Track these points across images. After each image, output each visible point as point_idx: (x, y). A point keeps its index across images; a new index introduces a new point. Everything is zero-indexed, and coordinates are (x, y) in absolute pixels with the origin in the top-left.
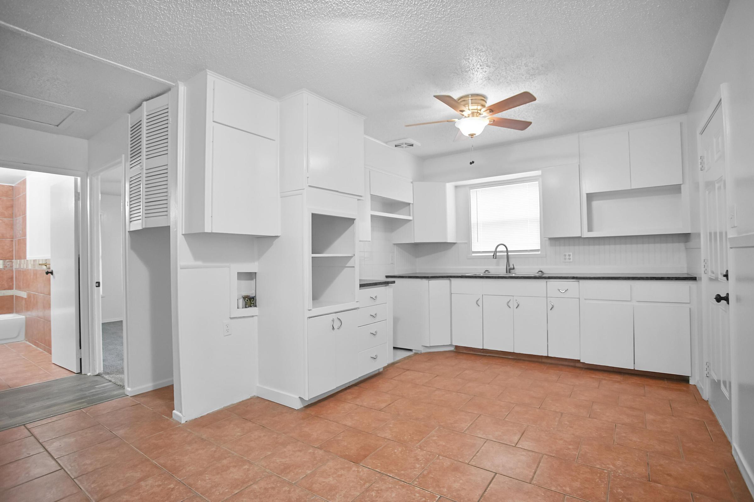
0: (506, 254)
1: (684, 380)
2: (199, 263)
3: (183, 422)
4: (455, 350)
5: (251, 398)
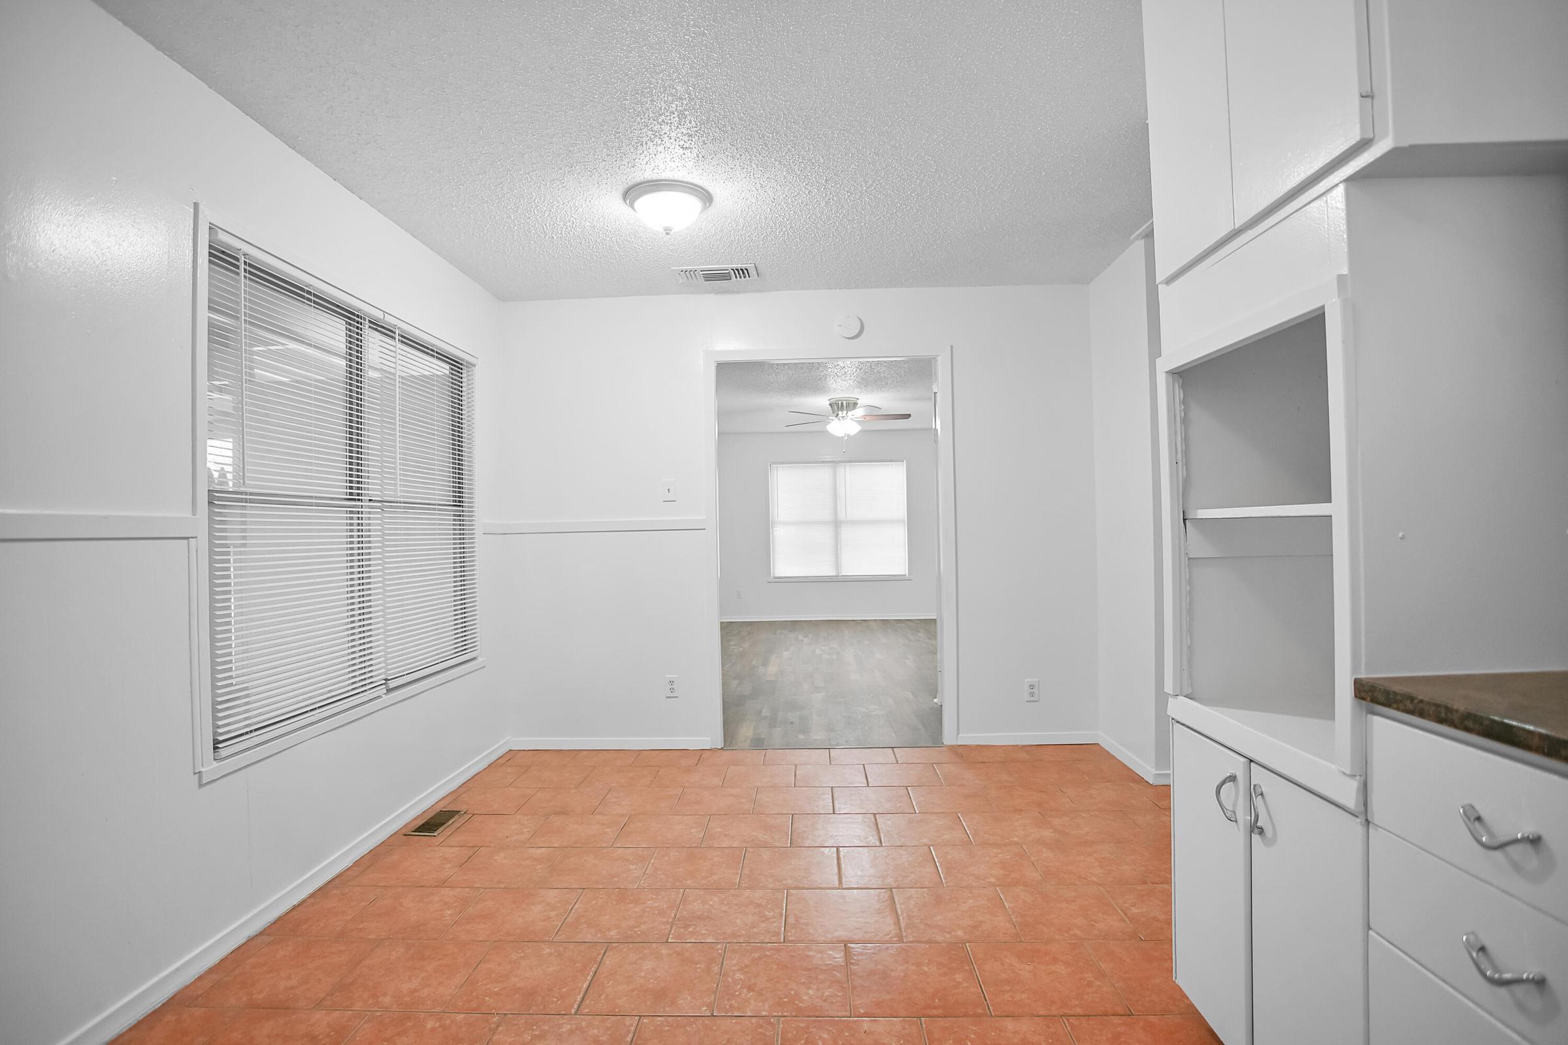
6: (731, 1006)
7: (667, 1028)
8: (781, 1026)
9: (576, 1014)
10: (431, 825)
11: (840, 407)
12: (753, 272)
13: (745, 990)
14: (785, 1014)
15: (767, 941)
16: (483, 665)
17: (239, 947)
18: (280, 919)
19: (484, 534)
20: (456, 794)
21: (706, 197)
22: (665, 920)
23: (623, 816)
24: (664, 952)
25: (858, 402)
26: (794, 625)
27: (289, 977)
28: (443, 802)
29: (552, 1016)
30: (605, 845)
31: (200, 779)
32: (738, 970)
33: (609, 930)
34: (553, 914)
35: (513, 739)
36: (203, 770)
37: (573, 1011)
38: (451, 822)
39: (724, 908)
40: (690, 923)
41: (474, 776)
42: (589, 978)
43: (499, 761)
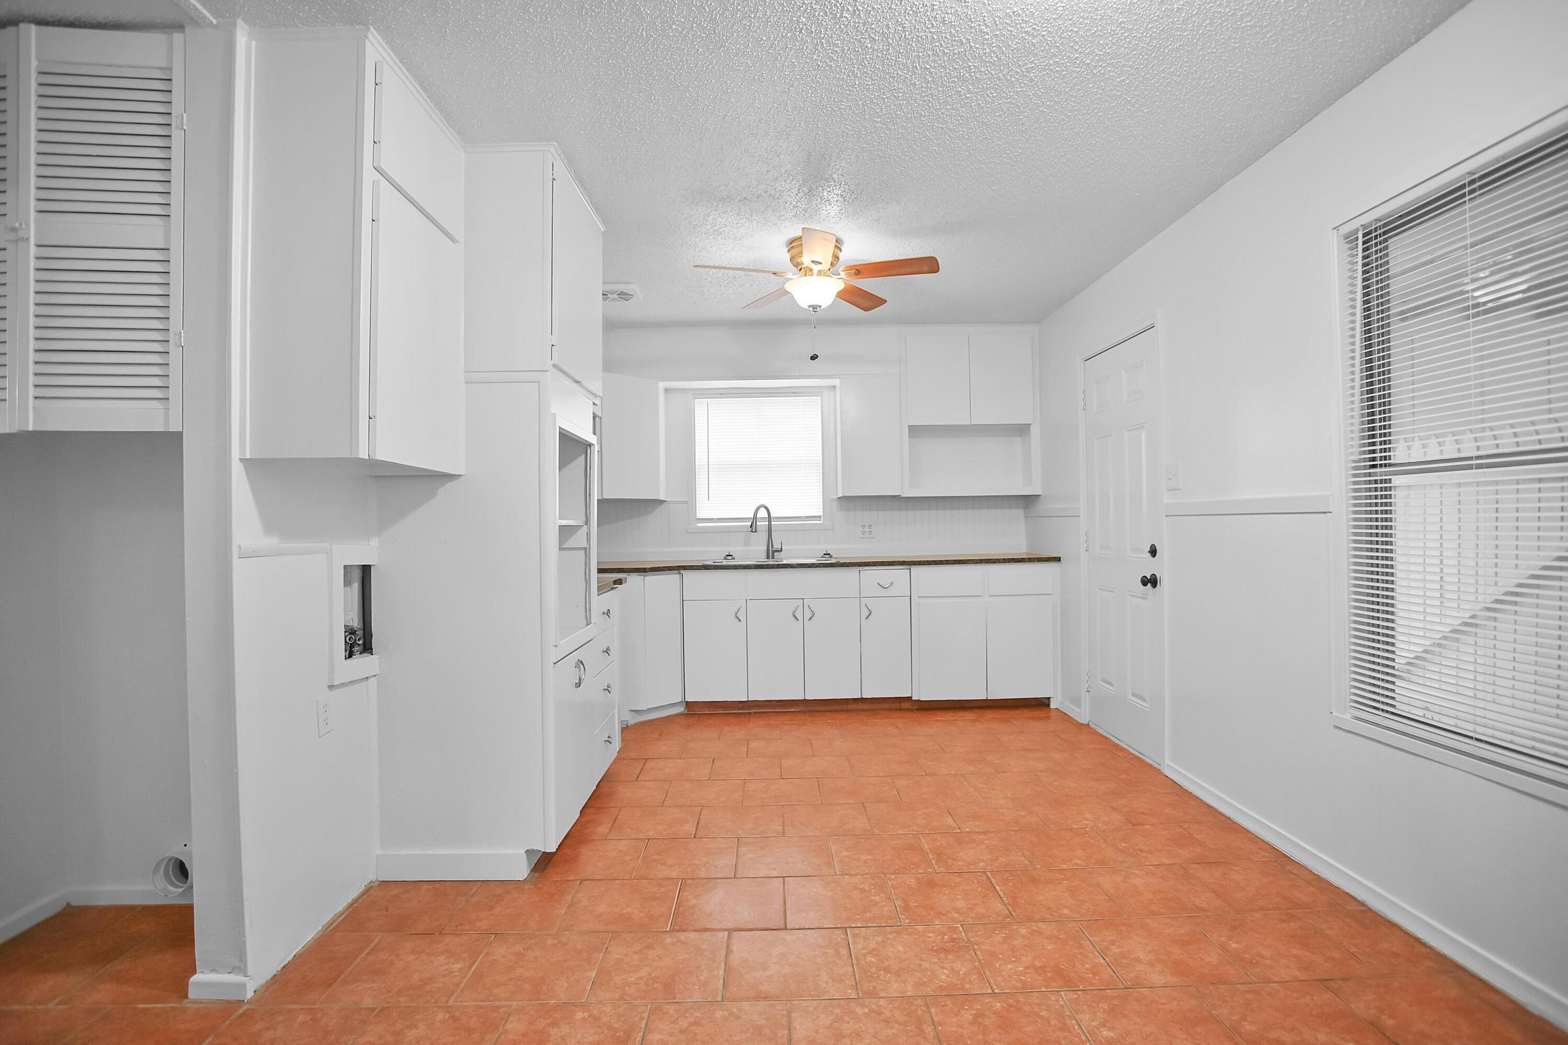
0: (767, 523)
1: (1042, 704)
2: (274, 542)
3: (250, 994)
4: (686, 712)
5: (368, 890)
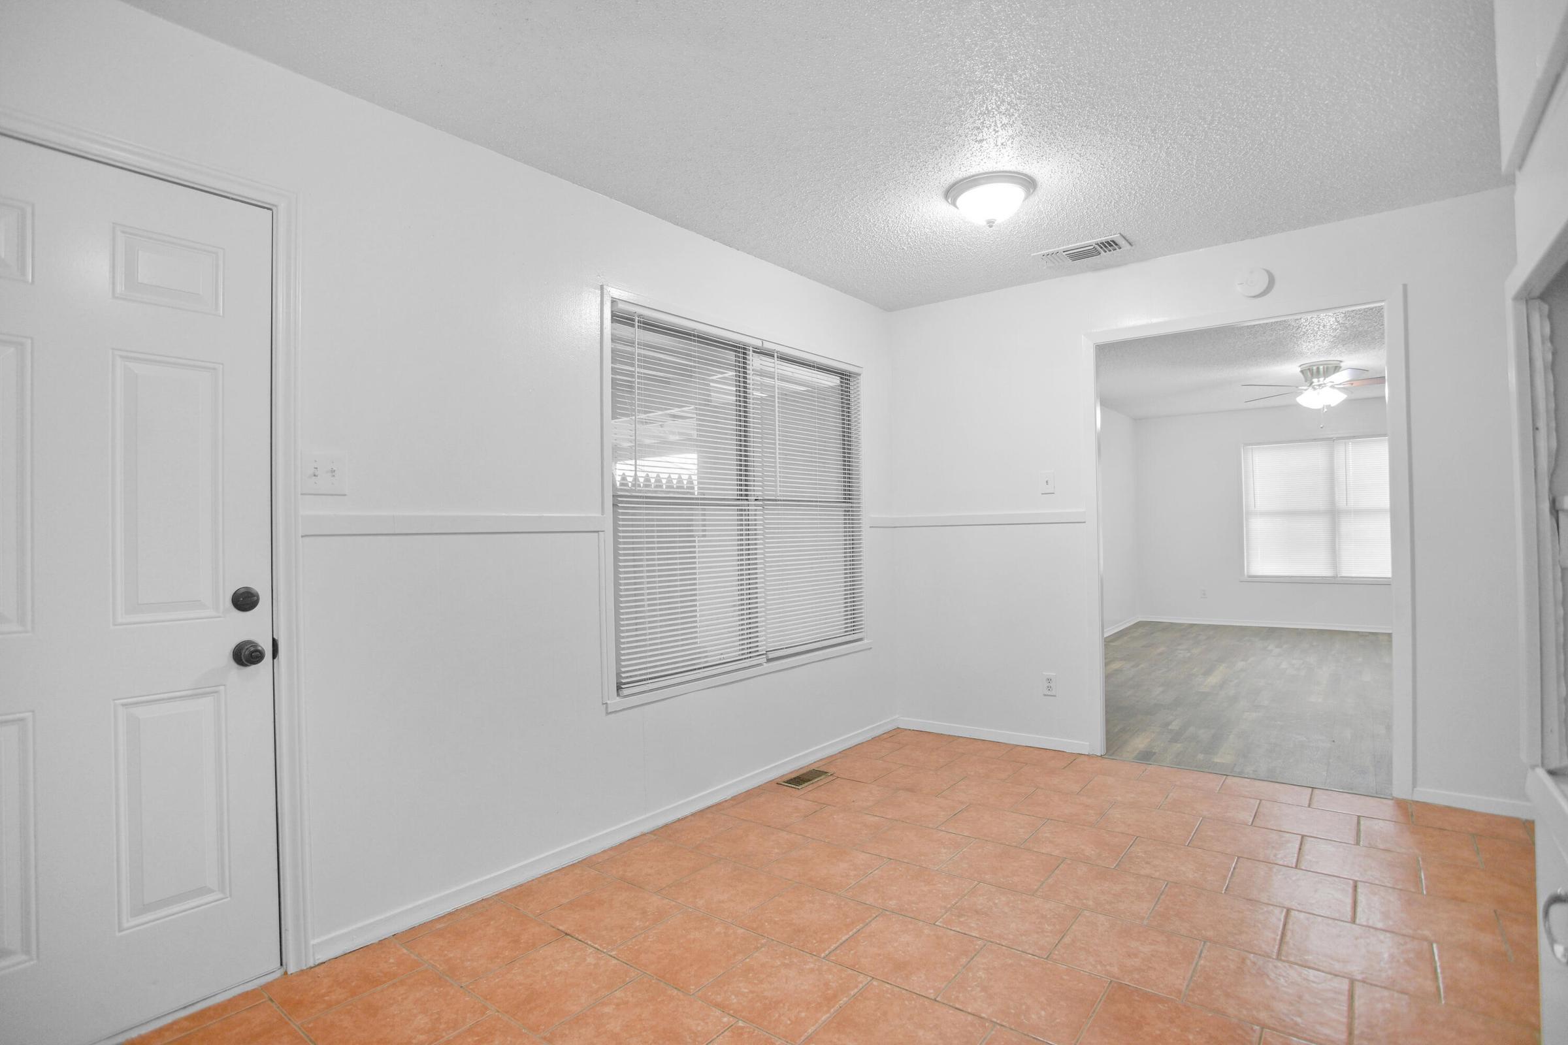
6: (957, 998)
7: (889, 995)
8: (993, 1032)
9: (824, 958)
10: (798, 780)
11: (1312, 373)
12: (1122, 242)
13: (979, 989)
14: (1004, 1024)
15: (1030, 951)
16: (869, 647)
17: (635, 838)
18: (666, 826)
19: (871, 527)
20: (831, 759)
21: (1029, 183)
22: (943, 904)
23: (962, 803)
24: (926, 931)
25: (1342, 364)
26: (1271, 633)
27: (651, 867)
28: (821, 763)
29: (805, 953)
30: (931, 826)
31: (607, 708)
32: (984, 969)
33: (891, 899)
34: (852, 873)
35: (902, 718)
36: (608, 702)
37: (823, 955)
38: (816, 780)
39: (1006, 909)
40: (965, 914)
41: (856, 745)
42: (851, 933)
43: (885, 736)
